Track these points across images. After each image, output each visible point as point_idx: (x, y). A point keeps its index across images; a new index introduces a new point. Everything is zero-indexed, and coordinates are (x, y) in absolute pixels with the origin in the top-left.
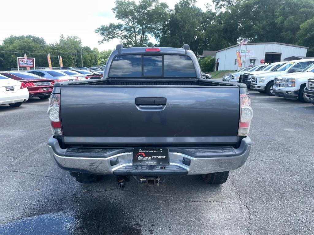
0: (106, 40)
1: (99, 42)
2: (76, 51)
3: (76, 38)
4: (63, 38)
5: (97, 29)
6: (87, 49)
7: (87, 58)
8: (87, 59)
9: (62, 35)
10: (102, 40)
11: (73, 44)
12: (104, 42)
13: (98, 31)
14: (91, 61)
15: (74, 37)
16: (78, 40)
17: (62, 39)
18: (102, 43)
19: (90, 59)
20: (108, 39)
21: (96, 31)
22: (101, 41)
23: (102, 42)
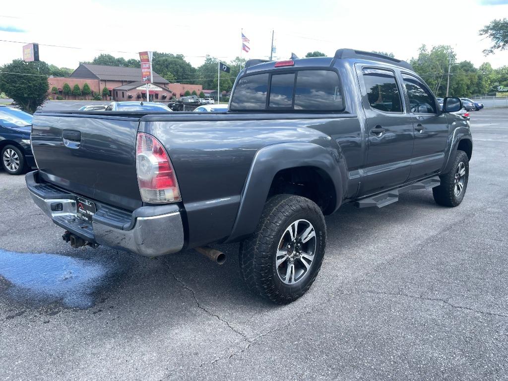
0: (499, 47)
1: (484, 51)
2: (442, 71)
3: (446, 47)
4: (424, 50)
5: (483, 28)
6: (467, 67)
7: (461, 82)
8: (462, 84)
9: (424, 46)
10: (492, 48)
11: (439, 60)
12: (495, 50)
13: (486, 31)
14: (468, 88)
15: (443, 47)
16: (449, 51)
17: (423, 52)
18: (491, 53)
19: (469, 83)
20: (504, 45)
21: (482, 32)
22: (490, 49)
23: (492, 51)
